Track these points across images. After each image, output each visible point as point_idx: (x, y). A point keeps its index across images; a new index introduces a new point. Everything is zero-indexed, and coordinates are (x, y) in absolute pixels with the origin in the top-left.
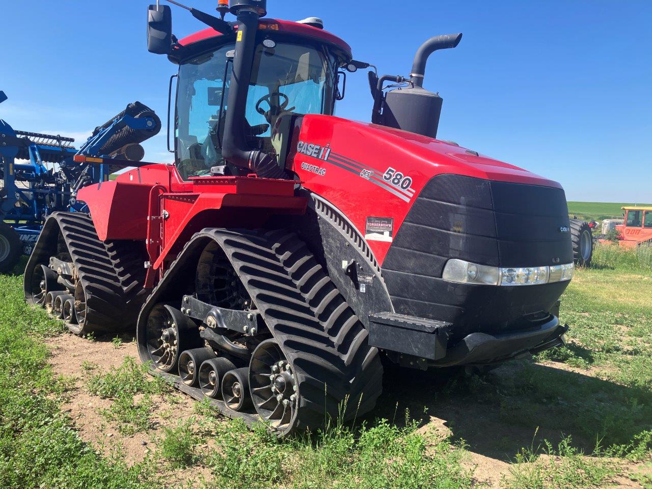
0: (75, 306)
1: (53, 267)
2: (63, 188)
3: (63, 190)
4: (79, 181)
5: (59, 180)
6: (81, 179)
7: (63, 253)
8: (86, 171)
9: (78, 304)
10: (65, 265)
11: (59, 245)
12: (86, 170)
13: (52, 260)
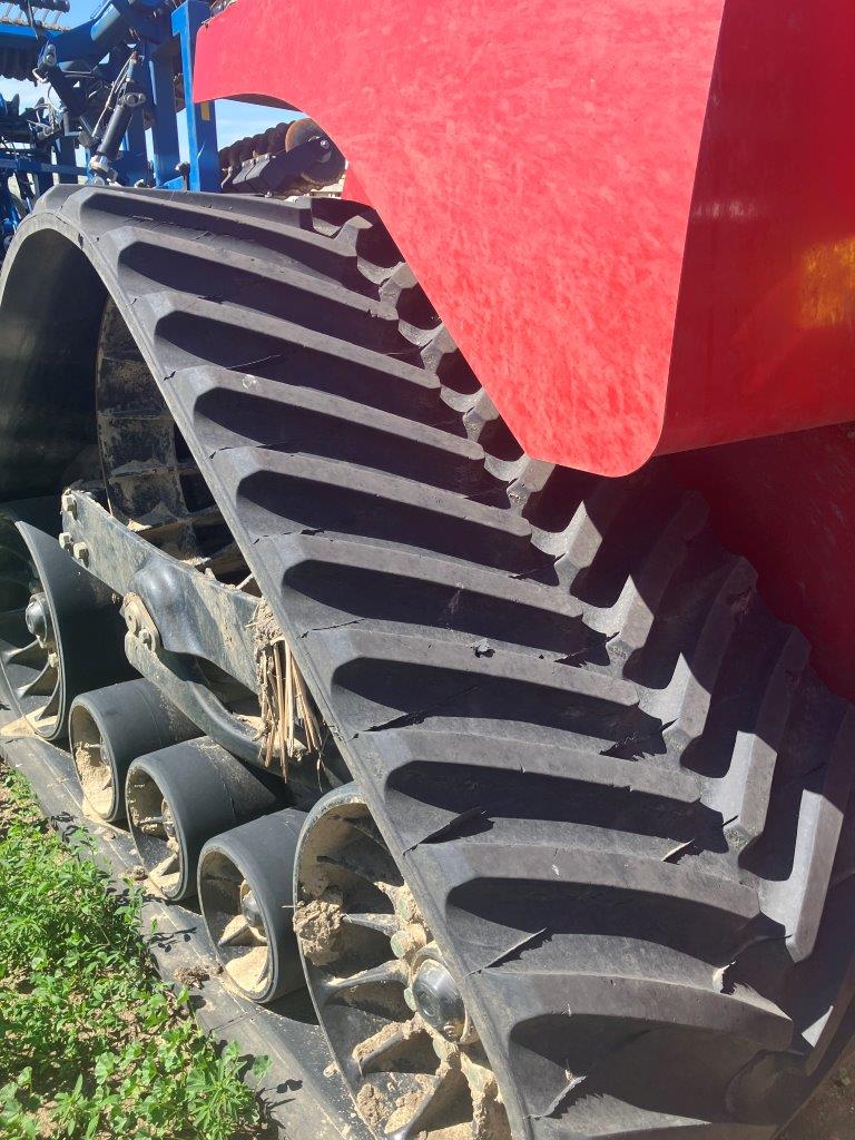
0: (305, 946)
1: (85, 554)
2: (54, 155)
3: (54, 161)
4: (109, 113)
5: (40, 129)
6: (113, 104)
7: (134, 466)
8: (127, 74)
9: (323, 933)
10: (168, 578)
11: (103, 418)
12: (129, 72)
13: (74, 508)
